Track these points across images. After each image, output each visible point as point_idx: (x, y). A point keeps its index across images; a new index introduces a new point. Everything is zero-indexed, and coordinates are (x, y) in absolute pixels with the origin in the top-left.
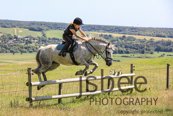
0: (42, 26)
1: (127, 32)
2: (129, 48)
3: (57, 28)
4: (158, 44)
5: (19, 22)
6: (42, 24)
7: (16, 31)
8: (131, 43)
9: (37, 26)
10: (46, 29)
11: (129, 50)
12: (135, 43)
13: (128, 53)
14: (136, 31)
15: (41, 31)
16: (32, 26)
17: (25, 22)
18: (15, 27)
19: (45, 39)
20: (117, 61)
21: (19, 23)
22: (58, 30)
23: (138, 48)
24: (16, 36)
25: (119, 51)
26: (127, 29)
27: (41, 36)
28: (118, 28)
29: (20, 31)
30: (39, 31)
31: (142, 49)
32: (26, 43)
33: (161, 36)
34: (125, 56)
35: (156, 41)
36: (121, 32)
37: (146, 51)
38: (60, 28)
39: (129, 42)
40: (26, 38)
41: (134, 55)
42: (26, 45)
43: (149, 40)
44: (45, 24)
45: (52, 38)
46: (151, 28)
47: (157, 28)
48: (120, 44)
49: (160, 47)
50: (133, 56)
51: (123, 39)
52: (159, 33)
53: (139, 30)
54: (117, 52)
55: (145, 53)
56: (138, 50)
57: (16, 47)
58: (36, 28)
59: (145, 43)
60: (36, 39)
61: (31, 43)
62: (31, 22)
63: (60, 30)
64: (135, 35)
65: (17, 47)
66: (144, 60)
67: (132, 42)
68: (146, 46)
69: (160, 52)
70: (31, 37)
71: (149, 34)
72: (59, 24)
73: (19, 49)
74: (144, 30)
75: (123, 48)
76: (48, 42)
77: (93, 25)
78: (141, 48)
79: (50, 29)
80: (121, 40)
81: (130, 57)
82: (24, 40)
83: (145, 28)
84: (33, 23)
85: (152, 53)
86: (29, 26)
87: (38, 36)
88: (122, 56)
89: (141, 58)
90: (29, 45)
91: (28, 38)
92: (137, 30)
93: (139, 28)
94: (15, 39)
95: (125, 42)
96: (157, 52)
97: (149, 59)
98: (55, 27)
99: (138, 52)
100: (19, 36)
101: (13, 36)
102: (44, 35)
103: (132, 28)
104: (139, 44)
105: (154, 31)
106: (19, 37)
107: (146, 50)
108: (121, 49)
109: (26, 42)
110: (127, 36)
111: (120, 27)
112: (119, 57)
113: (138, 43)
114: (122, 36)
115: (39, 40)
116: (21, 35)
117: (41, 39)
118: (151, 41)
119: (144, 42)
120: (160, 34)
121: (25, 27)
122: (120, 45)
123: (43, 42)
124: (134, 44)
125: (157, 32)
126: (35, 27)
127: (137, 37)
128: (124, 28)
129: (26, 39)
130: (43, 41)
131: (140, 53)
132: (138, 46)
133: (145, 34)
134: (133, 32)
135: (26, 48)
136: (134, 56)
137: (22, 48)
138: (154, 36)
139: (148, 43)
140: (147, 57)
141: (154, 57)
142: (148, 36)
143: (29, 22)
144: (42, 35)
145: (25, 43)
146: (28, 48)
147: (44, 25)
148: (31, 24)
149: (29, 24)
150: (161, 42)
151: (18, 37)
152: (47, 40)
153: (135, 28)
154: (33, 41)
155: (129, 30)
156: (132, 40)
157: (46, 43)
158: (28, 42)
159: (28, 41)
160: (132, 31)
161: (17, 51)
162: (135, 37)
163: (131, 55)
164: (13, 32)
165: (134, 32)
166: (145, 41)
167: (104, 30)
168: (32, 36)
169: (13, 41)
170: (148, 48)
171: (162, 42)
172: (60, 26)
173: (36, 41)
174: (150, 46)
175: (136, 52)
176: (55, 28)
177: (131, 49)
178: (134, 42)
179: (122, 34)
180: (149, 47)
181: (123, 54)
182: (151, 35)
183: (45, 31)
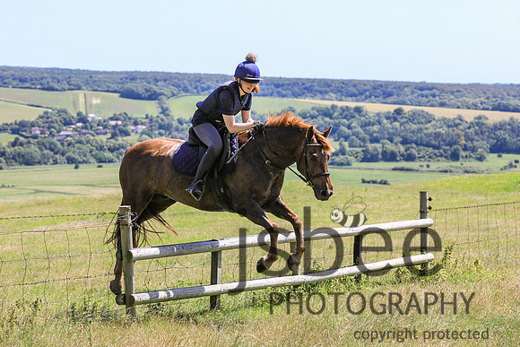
0: (159, 83)
1: (406, 99)
2: (414, 145)
3: (203, 90)
4: (498, 133)
5: (91, 74)
6: (158, 78)
7: (82, 100)
8: (420, 130)
9: (145, 84)
10: (169, 94)
11: (414, 152)
12: (430, 128)
13: (410, 158)
14: (434, 96)
15: (155, 99)
16: (130, 86)
17: (109, 73)
18: (79, 89)
19: (166, 121)
20: (380, 183)
21: (91, 77)
22: (205, 95)
23: (442, 143)
24: (84, 114)
25: (384, 153)
26: (406, 89)
27: (155, 115)
28: (382, 86)
29: (96, 101)
30: (150, 98)
32: (114, 136)
33: (506, 109)
34: (402, 169)
35: (491, 123)
36: (390, 99)
37: (464, 154)
39: (414, 127)
40: (111, 119)
41: (428, 163)
42: (113, 140)
43: (472, 120)
44: (167, 78)
45: (188, 119)
46: (478, 84)
47: (495, 86)
48: (389, 133)
49: (505, 139)
50: (425, 168)
51: (395, 120)
52: (502, 99)
53: (443, 91)
54: (380, 156)
55: (461, 159)
56: (441, 151)
57: (84, 148)
58: (141, 91)
59: (462, 130)
60: (142, 124)
61: (127, 134)
62: (127, 73)
64: (432, 106)
65: (86, 148)
66: (458, 177)
67: (421, 126)
68: (463, 138)
69: (504, 155)
70: (126, 117)
71: (471, 102)
72: (209, 77)
73: (93, 153)
74: (457, 91)
75: (396, 144)
76: (177, 130)
77: (308, 79)
78: (450, 145)
79: (183, 94)
80: (391, 123)
81: (417, 171)
82: (105, 127)
83: (458, 85)
84: (132, 77)
85: (481, 159)
86: (120, 86)
87: (147, 115)
88: (393, 169)
89: (451, 172)
90: (120, 140)
91: (117, 120)
92: (438, 93)
93: (443, 84)
94: (80, 124)
95: (402, 127)
96: (496, 155)
98: (196, 88)
99: (441, 156)
100: (91, 115)
101: (75, 116)
102: (164, 111)
103: (421, 86)
104: (444, 132)
105: (485, 93)
106: (93, 118)
107: (465, 149)
108: (390, 147)
109: (112, 131)
110: (407, 109)
111: (388, 84)
112: (386, 170)
113: (441, 130)
114: (392, 111)
115: (151, 126)
116: (98, 112)
117: (157, 121)
118: (479, 123)
119: (457, 125)
120: (504, 102)
121: (108, 87)
122: (386, 136)
123: (163, 131)
124: (429, 131)
125: (495, 97)
126: (138, 87)
127: (438, 112)
128: (399, 87)
129: (113, 123)
130: (161, 127)
131: (446, 157)
132: (440, 139)
133: (459, 104)
134: (424, 98)
135: (111, 150)
136: (428, 166)
137: (101, 148)
138: (487, 109)
139: (469, 128)
140: (468, 169)
141: (488, 171)
142: (469, 108)
143: (121, 73)
144: (160, 110)
145: (109, 135)
146: (118, 149)
147: (165, 81)
149: (121, 79)
151: (90, 119)
152: (175, 124)
153: (431, 86)
154: (133, 128)
155: (413, 93)
156: (423, 120)
157: (170, 134)
158: (118, 132)
159: (119, 130)
160: (423, 96)
161: (85, 159)
162: (430, 113)
163: (421, 163)
164: (75, 104)
165: (427, 97)
166: (460, 124)
167: (339, 94)
168: (129, 115)
169: (75, 130)
170: (469, 144)
171: (509, 125)
172: (209, 83)
173: (141, 128)
174: (476, 137)
175: (435, 155)
176: (195, 91)
177: (422, 147)
178: (428, 125)
179: (395, 103)
180: (472, 140)
181: (397, 161)
182: (479, 105)
183: (169, 98)
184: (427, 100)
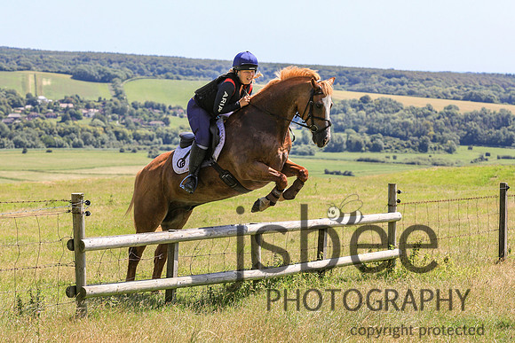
0: (113, 65)
1: (373, 87)
2: (380, 135)
3: (160, 73)
4: (469, 124)
5: (42, 54)
6: (112, 59)
7: (31, 81)
8: (387, 120)
9: (98, 65)
10: (124, 77)
11: (380, 142)
12: (397, 118)
13: (376, 148)
14: (402, 84)
15: (109, 82)
16: (83, 67)
17: (60, 53)
18: (29, 69)
19: (120, 105)
20: (344, 174)
21: (41, 57)
22: (162, 78)
23: (410, 133)
24: (34, 96)
25: (349, 142)
26: (373, 76)
27: (108, 98)
28: (347, 73)
29: (46, 83)
30: (103, 80)
31: (419, 137)
32: (64, 120)
33: (477, 99)
34: (367, 160)
35: (462, 114)
36: (357, 86)
37: (433, 145)
38: (169, 74)
39: (381, 116)
40: (62, 102)
41: (395, 154)
42: (63, 124)
43: (442, 110)
44: (122, 60)
45: (143, 103)
46: (449, 73)
47: (467, 74)
48: (354, 122)
49: (476, 131)
50: (392, 160)
51: (361, 108)
52: (474, 88)
53: (412, 79)
54: (345, 146)
55: (429, 151)
56: (409, 142)
57: (33, 131)
58: (94, 72)
59: (431, 121)
60: (95, 108)
61: (78, 117)
62: (79, 53)
63: (168, 78)
64: (400, 94)
65: (35, 132)
66: (426, 170)
67: (388, 115)
68: (432, 128)
69: (474, 148)
70: (78, 100)
71: (441, 91)
72: (166, 59)
73: (43, 137)
74: (427, 79)
75: (362, 134)
76: (131, 114)
77: (271, 64)
78: (419, 135)
79: (139, 76)
80: (357, 111)
81: (383, 162)
82: (55, 110)
83: (429, 72)
84: (85, 57)
85: (450, 151)
86: (72, 67)
87: (100, 98)
88: (358, 160)
89: (419, 164)
90: (71, 124)
91: (68, 102)
92: (406, 81)
93: (412, 72)
94: (29, 107)
95: (368, 116)
96: (466, 147)
97: (444, 167)
98: (152, 71)
99: (409, 147)
100: (41, 97)
101: (24, 97)
102: (118, 94)
103: (389, 72)
104: (412, 122)
105: (456, 82)
106: (43, 100)
107: (434, 140)
108: (355, 137)
109: (63, 114)
110: (373, 97)
111: (354, 70)
112: (350, 160)
113: (409, 120)
114: (358, 99)
115: (104, 110)
116: (48, 94)
117: (110, 105)
118: (449, 113)
119: (426, 115)
120: (476, 91)
121: (60, 68)
122: (352, 125)
123: (117, 116)
124: (396, 121)
125: (466, 87)
126: (92, 69)
127: (406, 101)
128: (366, 74)
129: (64, 106)
130: (114, 111)
131: (414, 149)
132: (408, 129)
133: (429, 93)
134: (392, 87)
135: (62, 134)
136: (395, 158)
137: (51, 132)
138: (458, 99)
139: (439, 118)
140: (437, 161)
141: (458, 164)
142: (439, 98)
143: (73, 53)
144: (114, 93)
145: (60, 119)
146: (69, 134)
147: (119, 62)
148: (79, 59)
149: (74, 60)
150: (479, 118)
151: (39, 101)
152: (129, 108)
153: (399, 74)
154: (85, 111)
155: (380, 80)
156: (390, 109)
157: (124, 118)
158: (69, 115)
159: (70, 113)
160: (390, 84)
161: (34, 143)
162: (398, 101)
163: (388, 155)
164: (24, 85)
165: (395, 85)
166: (429, 114)
168: (81, 98)
169: (24, 112)
170: (438, 135)
171: (481, 116)
172: (166, 66)
173: (93, 112)
174: (446, 128)
175: (403, 145)
176: (151, 74)
177: (388, 138)
178: (396, 115)
179: (361, 91)
180: (441, 131)
181: (363, 151)
182: (450, 94)
183: (123, 81)
184: (395, 88)
